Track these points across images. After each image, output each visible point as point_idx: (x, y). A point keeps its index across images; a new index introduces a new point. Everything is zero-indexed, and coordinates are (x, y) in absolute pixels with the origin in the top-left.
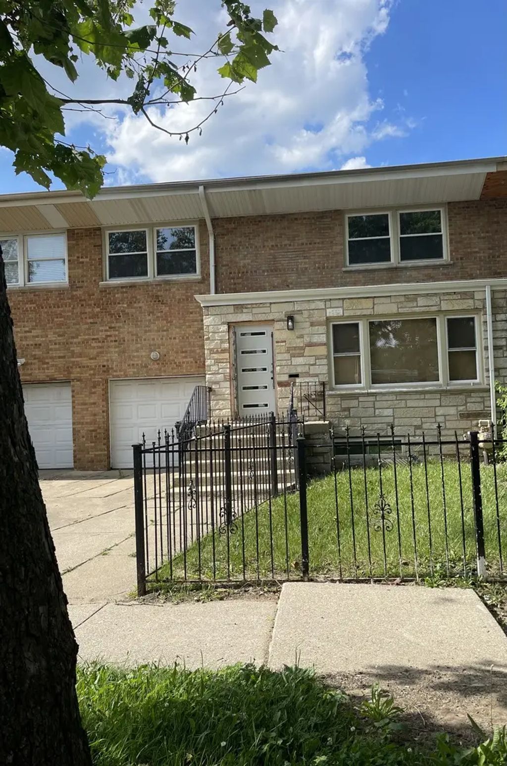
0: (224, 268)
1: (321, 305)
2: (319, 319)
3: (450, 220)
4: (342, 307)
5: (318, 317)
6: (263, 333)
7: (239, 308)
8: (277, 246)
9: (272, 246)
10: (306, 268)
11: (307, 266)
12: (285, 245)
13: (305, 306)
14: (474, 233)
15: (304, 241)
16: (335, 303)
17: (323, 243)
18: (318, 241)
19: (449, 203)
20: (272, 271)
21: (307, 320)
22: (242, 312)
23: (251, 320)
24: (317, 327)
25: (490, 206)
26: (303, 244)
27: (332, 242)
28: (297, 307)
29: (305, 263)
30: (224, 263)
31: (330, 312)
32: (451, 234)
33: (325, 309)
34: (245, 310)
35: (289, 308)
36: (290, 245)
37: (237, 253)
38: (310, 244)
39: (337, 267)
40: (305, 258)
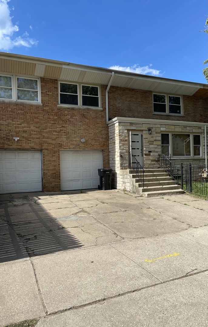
0: (111, 106)
1: (159, 126)
2: (158, 131)
3: (184, 101)
4: (166, 128)
5: (158, 130)
6: (138, 135)
7: (131, 124)
8: (131, 101)
9: (129, 100)
10: (141, 111)
11: (141, 110)
12: (134, 101)
13: (154, 126)
14: (190, 107)
15: (140, 100)
16: (163, 126)
17: (146, 102)
18: (145, 101)
19: (183, 95)
20: (129, 110)
21: (155, 131)
22: (132, 126)
23: (136, 129)
24: (158, 134)
25: (194, 99)
26: (139, 102)
27: (149, 103)
28: (151, 126)
29: (140, 109)
30: (111, 104)
31: (162, 129)
32: (184, 106)
33: (160, 128)
34: (133, 125)
35: (149, 126)
36: (135, 101)
37: (116, 101)
38: (142, 102)
39: (151, 112)
40: (140, 107)
